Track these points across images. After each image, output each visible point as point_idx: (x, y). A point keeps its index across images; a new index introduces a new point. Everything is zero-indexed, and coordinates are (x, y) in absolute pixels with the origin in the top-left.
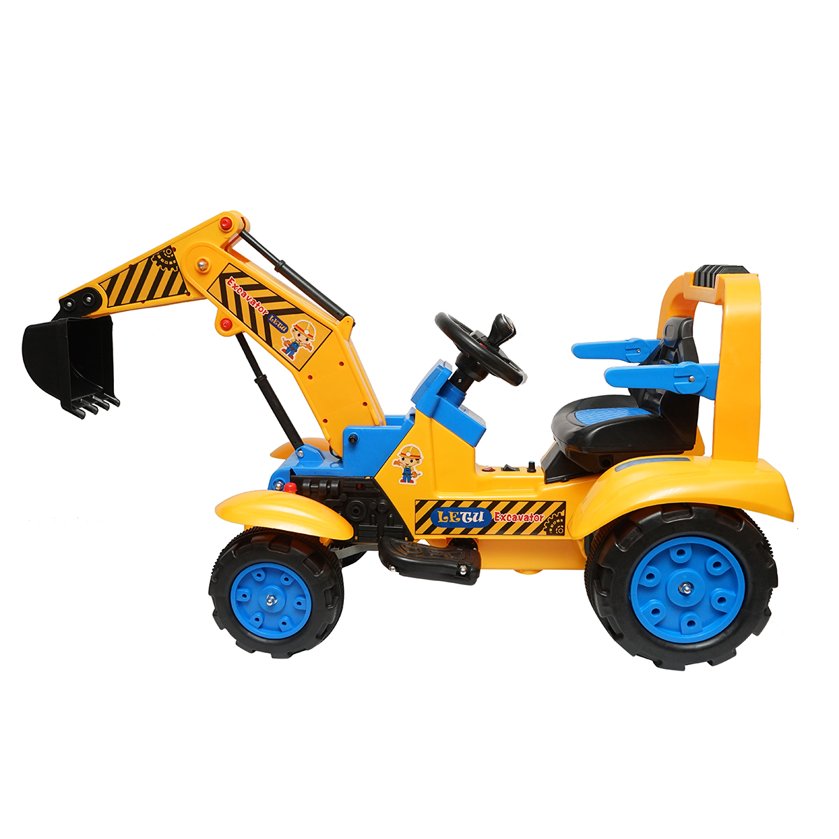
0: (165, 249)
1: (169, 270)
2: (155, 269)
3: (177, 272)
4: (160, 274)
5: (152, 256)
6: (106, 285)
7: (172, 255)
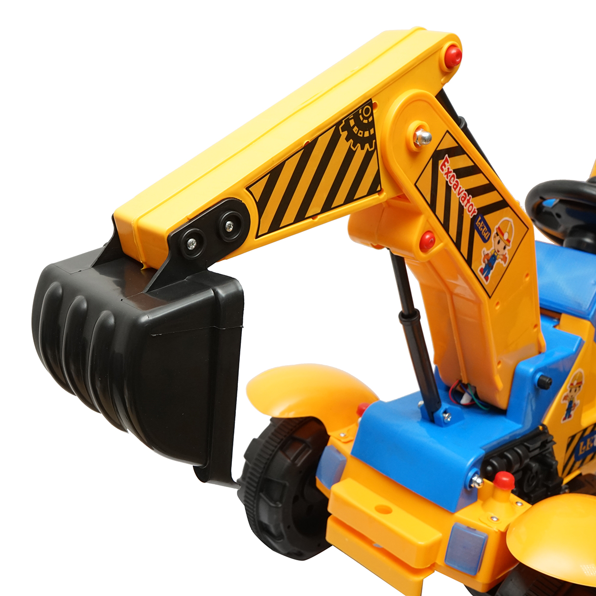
0: (362, 106)
1: (362, 148)
2: (343, 146)
3: (373, 151)
4: (350, 155)
5: (340, 122)
6: (258, 190)
7: (370, 119)
